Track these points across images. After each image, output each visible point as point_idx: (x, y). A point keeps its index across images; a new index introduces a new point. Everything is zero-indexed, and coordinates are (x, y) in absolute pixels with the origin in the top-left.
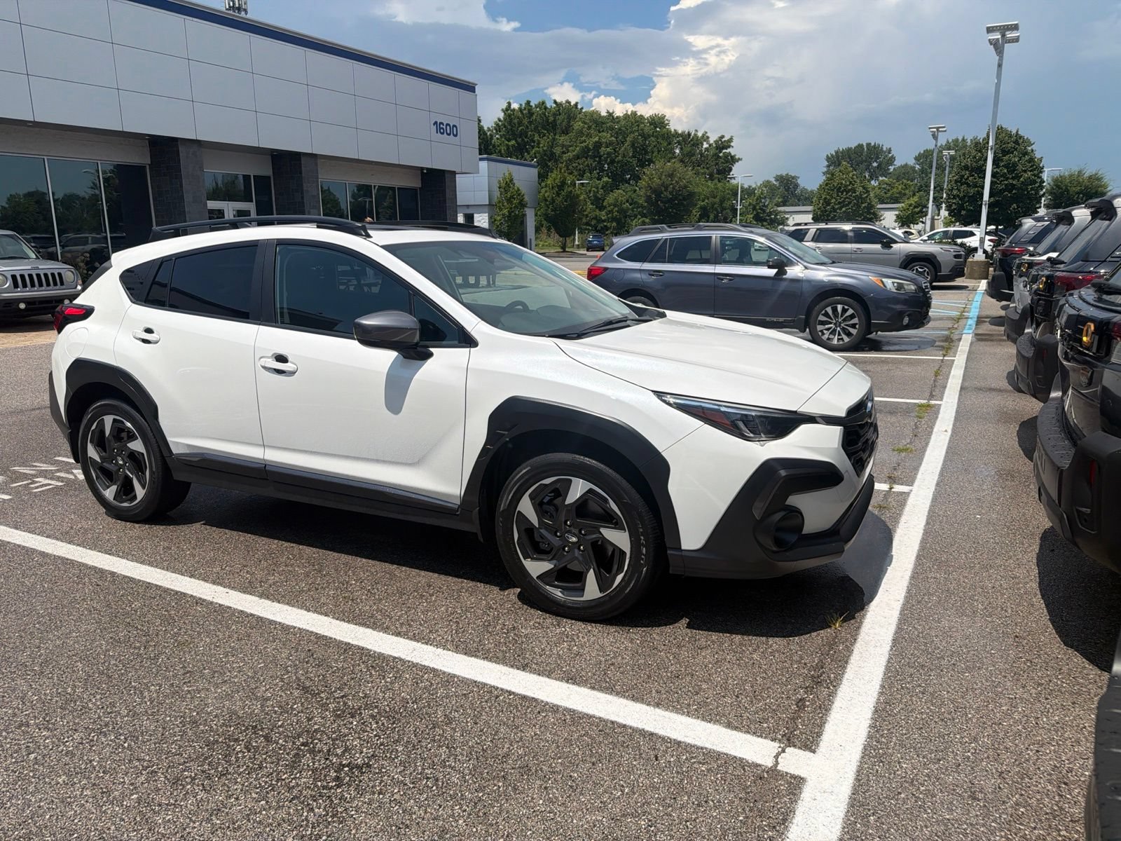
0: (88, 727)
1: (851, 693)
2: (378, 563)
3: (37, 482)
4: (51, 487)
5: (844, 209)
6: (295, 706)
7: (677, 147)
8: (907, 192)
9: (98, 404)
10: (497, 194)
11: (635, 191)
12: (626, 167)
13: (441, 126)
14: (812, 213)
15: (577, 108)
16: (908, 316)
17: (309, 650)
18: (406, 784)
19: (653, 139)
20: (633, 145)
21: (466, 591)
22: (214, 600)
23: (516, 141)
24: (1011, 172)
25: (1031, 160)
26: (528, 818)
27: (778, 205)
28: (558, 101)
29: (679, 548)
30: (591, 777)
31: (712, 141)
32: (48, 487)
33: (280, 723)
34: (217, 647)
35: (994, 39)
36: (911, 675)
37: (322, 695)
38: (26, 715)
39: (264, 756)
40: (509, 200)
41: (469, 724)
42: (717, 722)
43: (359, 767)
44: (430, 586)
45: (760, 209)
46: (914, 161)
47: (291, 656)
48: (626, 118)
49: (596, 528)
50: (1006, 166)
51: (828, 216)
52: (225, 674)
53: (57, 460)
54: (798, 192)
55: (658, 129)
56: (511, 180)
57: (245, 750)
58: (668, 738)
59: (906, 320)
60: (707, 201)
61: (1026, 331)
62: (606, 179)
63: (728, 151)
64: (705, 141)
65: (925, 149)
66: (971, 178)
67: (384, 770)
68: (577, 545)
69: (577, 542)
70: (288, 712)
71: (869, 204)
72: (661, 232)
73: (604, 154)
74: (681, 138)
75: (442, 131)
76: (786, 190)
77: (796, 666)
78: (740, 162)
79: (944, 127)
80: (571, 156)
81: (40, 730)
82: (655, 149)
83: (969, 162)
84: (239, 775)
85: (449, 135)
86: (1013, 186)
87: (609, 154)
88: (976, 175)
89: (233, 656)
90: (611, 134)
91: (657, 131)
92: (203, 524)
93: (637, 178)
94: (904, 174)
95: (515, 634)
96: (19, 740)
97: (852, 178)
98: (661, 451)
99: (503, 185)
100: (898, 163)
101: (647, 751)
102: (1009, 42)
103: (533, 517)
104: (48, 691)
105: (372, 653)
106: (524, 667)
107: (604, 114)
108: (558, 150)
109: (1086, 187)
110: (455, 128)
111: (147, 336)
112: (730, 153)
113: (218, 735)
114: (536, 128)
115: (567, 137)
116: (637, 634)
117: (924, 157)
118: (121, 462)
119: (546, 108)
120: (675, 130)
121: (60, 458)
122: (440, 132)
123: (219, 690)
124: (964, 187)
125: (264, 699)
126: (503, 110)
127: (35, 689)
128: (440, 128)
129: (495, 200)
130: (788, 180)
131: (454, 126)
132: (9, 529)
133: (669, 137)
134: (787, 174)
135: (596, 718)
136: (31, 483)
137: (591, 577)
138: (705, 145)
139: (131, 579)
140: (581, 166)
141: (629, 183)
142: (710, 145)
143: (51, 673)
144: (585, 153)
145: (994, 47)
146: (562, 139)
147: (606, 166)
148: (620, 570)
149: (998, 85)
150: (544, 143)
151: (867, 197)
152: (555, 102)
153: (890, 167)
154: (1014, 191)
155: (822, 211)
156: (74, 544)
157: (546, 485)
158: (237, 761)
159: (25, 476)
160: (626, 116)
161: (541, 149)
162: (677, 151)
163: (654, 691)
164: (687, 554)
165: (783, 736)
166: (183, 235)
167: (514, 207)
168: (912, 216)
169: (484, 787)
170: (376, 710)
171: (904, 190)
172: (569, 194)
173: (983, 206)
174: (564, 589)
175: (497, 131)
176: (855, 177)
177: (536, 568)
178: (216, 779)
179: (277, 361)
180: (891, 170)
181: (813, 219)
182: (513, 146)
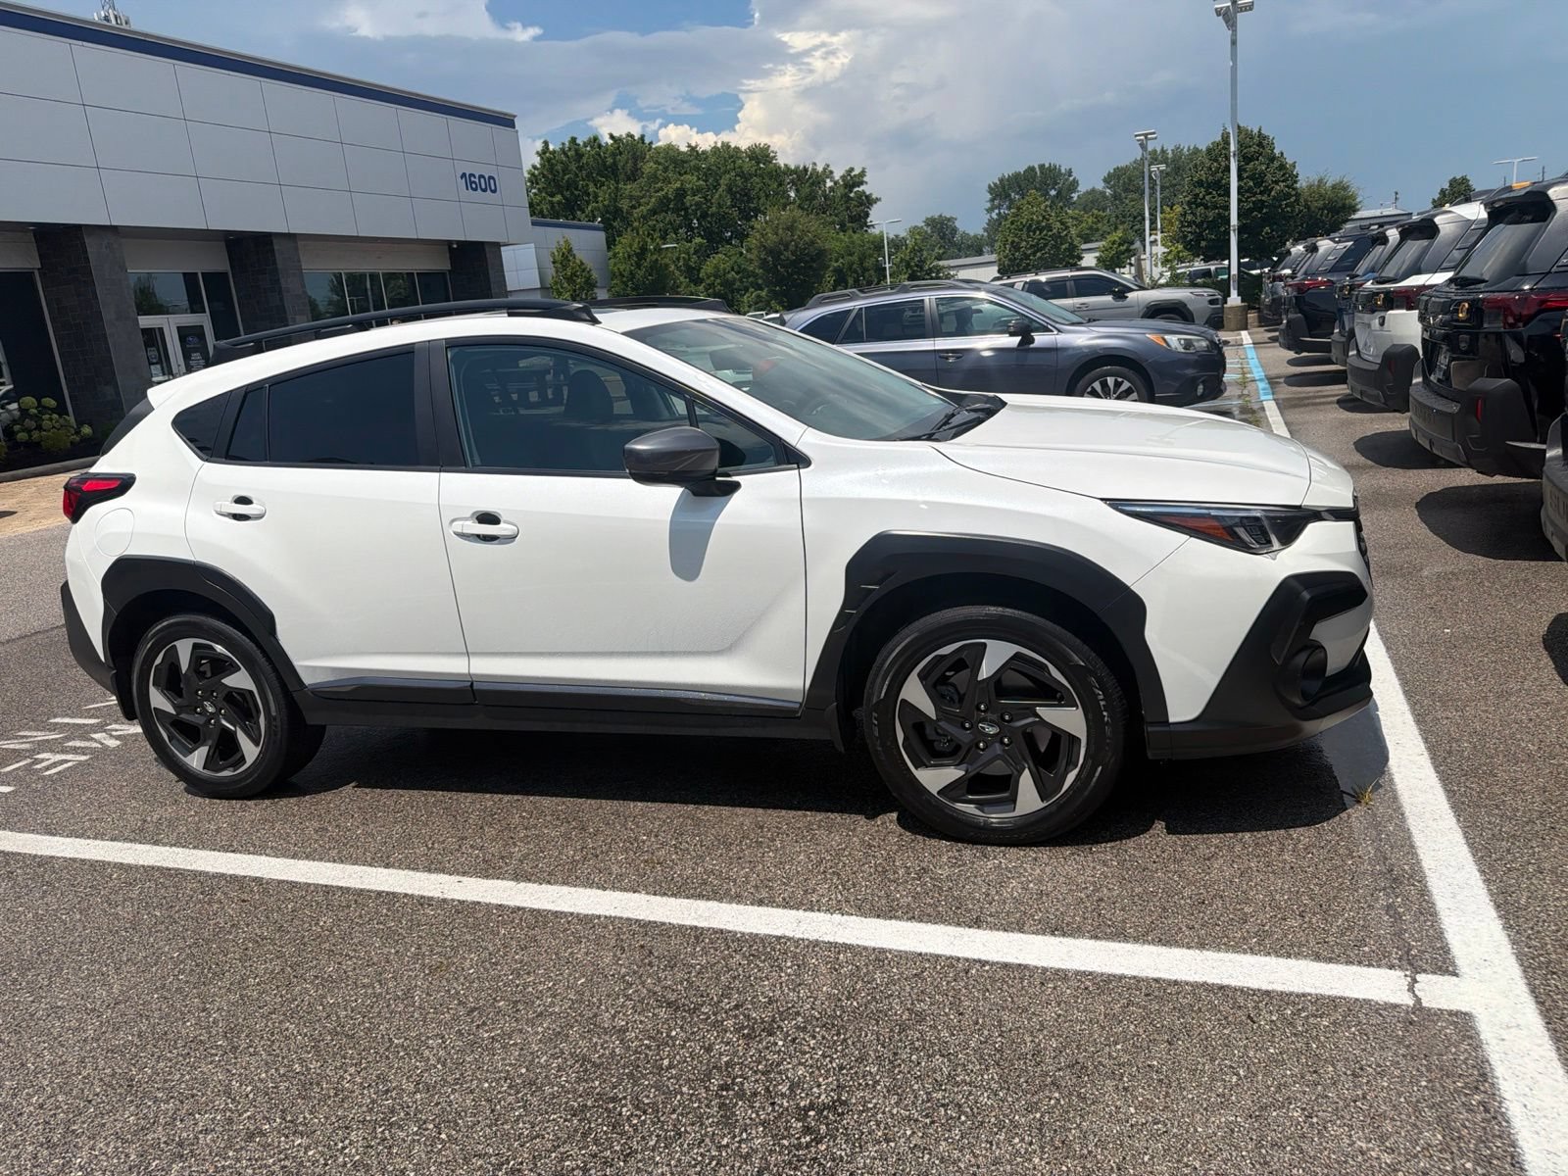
0: (365, 1120)
1: (1448, 887)
2: (663, 805)
3: (43, 760)
4: (70, 764)
5: (1039, 254)
6: (674, 1033)
7: (791, 188)
8: (1100, 225)
9: (165, 624)
10: (551, 271)
11: (741, 254)
12: (724, 220)
13: (473, 179)
14: (997, 264)
15: (643, 143)
16: (1203, 382)
17: (642, 947)
18: (916, 1120)
19: (757, 180)
20: (729, 190)
21: (819, 827)
22: (446, 896)
23: (562, 195)
24: (1258, 184)
25: (1282, 167)
26: (1129, 1137)
27: (939, 258)
28: (616, 134)
29: (1167, 722)
30: (1179, 1062)
31: (837, 176)
32: (66, 766)
33: (666, 1062)
34: (496, 964)
35: (1222, 8)
36: (1508, 850)
37: (705, 1010)
38: (249, 1117)
39: (674, 1116)
40: (570, 279)
41: (952, 1017)
42: (1298, 955)
43: (832, 1108)
44: (762, 827)
45: (917, 266)
46: (1103, 184)
47: (619, 959)
48: (715, 153)
49: (1028, 709)
50: (1251, 178)
51: (1018, 265)
52: (533, 1003)
53: (57, 724)
54: (957, 238)
55: (762, 166)
56: (570, 250)
57: (638, 1113)
58: (1248, 989)
59: (1200, 389)
60: (841, 260)
61: (1414, 381)
62: (698, 240)
63: (861, 189)
64: (827, 177)
65: (1115, 167)
66: (1207, 198)
67: (870, 1106)
68: (998, 737)
69: (997, 734)
70: (667, 1044)
71: (1071, 244)
72: (851, 299)
73: (691, 205)
74: (795, 176)
75: (474, 186)
76: (942, 238)
77: (1350, 862)
78: (878, 203)
79: (1154, 133)
80: (645, 211)
81: (287, 1137)
82: (762, 194)
83: (1202, 175)
84: (653, 1150)
85: (484, 190)
86: (1263, 202)
87: (698, 204)
88: (1214, 192)
89: (528, 973)
90: (698, 176)
91: (761, 168)
92: (356, 787)
93: (742, 236)
94: (1092, 202)
95: (931, 878)
96: (262, 1159)
97: (1045, 211)
98: (1129, 585)
99: (559, 258)
100: (1083, 188)
101: (1232, 1012)
102: (1241, 11)
103: (927, 707)
104: (264, 1075)
105: (739, 935)
106: (977, 923)
107: (684, 148)
108: (624, 205)
109: (1330, 200)
110: (492, 181)
111: (242, 509)
112: (864, 192)
113: (580, 1096)
114: (589, 176)
115: (635, 185)
116: (1105, 851)
117: (1116, 177)
118: (211, 709)
119: (600, 146)
120: (786, 165)
121: (58, 720)
122: (472, 188)
123: (540, 1029)
124: (1201, 209)
125: (619, 1031)
126: (538, 153)
127: (240, 1075)
128: (471, 183)
129: (549, 281)
130: (942, 223)
131: (490, 178)
132: (39, 837)
133: (779, 175)
134: (941, 216)
135: (1130, 978)
136: (33, 763)
137: (1026, 781)
138: (829, 184)
139: (293, 885)
140: (661, 225)
141: (731, 244)
142: (836, 183)
143: (251, 1047)
144: (663, 205)
145: (1224, 19)
146: (628, 188)
147: (695, 221)
148: (1071, 763)
149: (1234, 69)
150: (604, 195)
151: (1066, 235)
152: (612, 137)
153: (1073, 195)
154: (1265, 211)
155: (1010, 260)
156: (165, 845)
157: (943, 657)
158: (636, 1130)
159: (17, 755)
160: (715, 150)
161: (601, 205)
162: (792, 194)
163: (1184, 929)
164: (1180, 728)
165: (1400, 959)
166: (268, 350)
167: (579, 289)
168: (1118, 257)
169: (1036, 1103)
170: (800, 1019)
171: (1096, 224)
172: (655, 264)
173: (1232, 232)
174: (980, 804)
175: (533, 183)
176: (1048, 209)
177: (935, 778)
178: (622, 1164)
179: (480, 522)
180: (1075, 199)
181: (999, 271)
182: (559, 203)
